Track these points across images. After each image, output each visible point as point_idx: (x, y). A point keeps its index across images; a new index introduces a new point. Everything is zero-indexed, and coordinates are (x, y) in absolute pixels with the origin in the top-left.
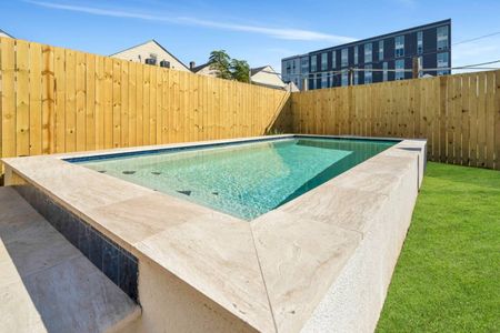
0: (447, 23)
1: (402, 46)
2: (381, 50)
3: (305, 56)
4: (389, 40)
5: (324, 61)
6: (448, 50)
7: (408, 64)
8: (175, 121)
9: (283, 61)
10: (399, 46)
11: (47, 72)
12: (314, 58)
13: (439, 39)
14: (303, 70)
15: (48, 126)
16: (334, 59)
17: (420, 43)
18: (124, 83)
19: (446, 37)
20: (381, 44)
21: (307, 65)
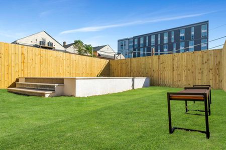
0: (207, 23)
1: (183, 35)
2: (173, 37)
3: (131, 39)
4: (177, 31)
5: (142, 42)
6: (207, 37)
7: (187, 45)
8: (61, 70)
9: (119, 41)
10: (182, 35)
11: (23, 54)
12: (136, 40)
13: (203, 31)
14: (130, 47)
15: (23, 70)
16: (147, 41)
17: (193, 33)
18: (44, 57)
19: (206, 31)
20: (173, 33)
21: (132, 44)
